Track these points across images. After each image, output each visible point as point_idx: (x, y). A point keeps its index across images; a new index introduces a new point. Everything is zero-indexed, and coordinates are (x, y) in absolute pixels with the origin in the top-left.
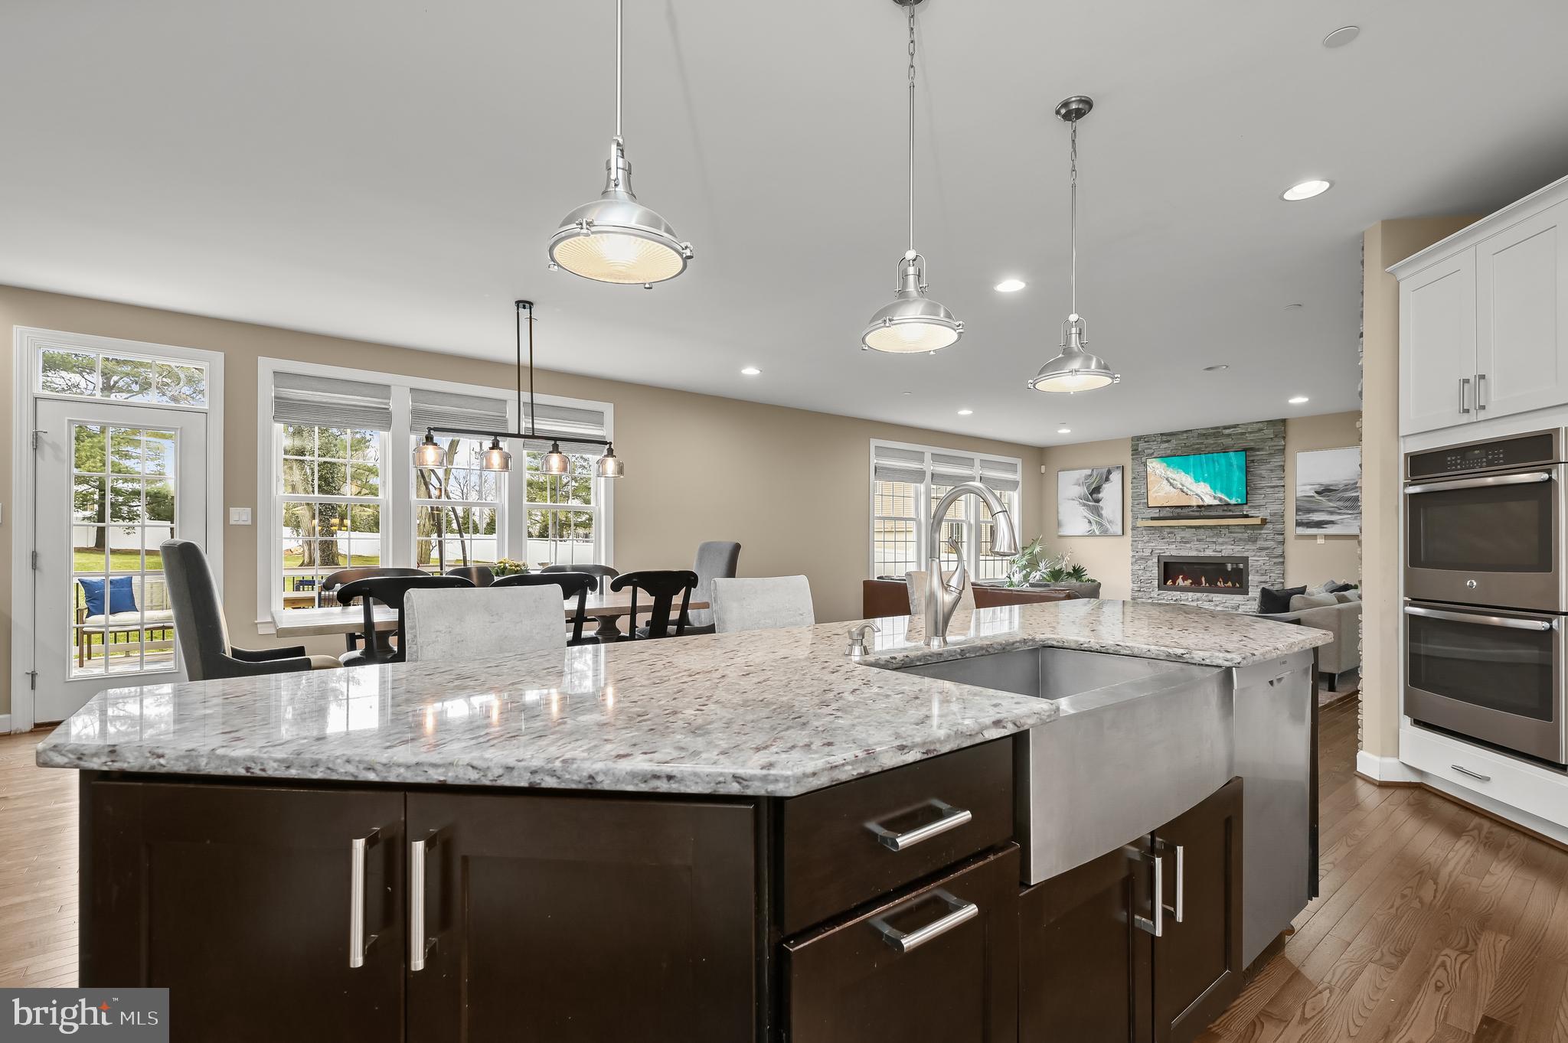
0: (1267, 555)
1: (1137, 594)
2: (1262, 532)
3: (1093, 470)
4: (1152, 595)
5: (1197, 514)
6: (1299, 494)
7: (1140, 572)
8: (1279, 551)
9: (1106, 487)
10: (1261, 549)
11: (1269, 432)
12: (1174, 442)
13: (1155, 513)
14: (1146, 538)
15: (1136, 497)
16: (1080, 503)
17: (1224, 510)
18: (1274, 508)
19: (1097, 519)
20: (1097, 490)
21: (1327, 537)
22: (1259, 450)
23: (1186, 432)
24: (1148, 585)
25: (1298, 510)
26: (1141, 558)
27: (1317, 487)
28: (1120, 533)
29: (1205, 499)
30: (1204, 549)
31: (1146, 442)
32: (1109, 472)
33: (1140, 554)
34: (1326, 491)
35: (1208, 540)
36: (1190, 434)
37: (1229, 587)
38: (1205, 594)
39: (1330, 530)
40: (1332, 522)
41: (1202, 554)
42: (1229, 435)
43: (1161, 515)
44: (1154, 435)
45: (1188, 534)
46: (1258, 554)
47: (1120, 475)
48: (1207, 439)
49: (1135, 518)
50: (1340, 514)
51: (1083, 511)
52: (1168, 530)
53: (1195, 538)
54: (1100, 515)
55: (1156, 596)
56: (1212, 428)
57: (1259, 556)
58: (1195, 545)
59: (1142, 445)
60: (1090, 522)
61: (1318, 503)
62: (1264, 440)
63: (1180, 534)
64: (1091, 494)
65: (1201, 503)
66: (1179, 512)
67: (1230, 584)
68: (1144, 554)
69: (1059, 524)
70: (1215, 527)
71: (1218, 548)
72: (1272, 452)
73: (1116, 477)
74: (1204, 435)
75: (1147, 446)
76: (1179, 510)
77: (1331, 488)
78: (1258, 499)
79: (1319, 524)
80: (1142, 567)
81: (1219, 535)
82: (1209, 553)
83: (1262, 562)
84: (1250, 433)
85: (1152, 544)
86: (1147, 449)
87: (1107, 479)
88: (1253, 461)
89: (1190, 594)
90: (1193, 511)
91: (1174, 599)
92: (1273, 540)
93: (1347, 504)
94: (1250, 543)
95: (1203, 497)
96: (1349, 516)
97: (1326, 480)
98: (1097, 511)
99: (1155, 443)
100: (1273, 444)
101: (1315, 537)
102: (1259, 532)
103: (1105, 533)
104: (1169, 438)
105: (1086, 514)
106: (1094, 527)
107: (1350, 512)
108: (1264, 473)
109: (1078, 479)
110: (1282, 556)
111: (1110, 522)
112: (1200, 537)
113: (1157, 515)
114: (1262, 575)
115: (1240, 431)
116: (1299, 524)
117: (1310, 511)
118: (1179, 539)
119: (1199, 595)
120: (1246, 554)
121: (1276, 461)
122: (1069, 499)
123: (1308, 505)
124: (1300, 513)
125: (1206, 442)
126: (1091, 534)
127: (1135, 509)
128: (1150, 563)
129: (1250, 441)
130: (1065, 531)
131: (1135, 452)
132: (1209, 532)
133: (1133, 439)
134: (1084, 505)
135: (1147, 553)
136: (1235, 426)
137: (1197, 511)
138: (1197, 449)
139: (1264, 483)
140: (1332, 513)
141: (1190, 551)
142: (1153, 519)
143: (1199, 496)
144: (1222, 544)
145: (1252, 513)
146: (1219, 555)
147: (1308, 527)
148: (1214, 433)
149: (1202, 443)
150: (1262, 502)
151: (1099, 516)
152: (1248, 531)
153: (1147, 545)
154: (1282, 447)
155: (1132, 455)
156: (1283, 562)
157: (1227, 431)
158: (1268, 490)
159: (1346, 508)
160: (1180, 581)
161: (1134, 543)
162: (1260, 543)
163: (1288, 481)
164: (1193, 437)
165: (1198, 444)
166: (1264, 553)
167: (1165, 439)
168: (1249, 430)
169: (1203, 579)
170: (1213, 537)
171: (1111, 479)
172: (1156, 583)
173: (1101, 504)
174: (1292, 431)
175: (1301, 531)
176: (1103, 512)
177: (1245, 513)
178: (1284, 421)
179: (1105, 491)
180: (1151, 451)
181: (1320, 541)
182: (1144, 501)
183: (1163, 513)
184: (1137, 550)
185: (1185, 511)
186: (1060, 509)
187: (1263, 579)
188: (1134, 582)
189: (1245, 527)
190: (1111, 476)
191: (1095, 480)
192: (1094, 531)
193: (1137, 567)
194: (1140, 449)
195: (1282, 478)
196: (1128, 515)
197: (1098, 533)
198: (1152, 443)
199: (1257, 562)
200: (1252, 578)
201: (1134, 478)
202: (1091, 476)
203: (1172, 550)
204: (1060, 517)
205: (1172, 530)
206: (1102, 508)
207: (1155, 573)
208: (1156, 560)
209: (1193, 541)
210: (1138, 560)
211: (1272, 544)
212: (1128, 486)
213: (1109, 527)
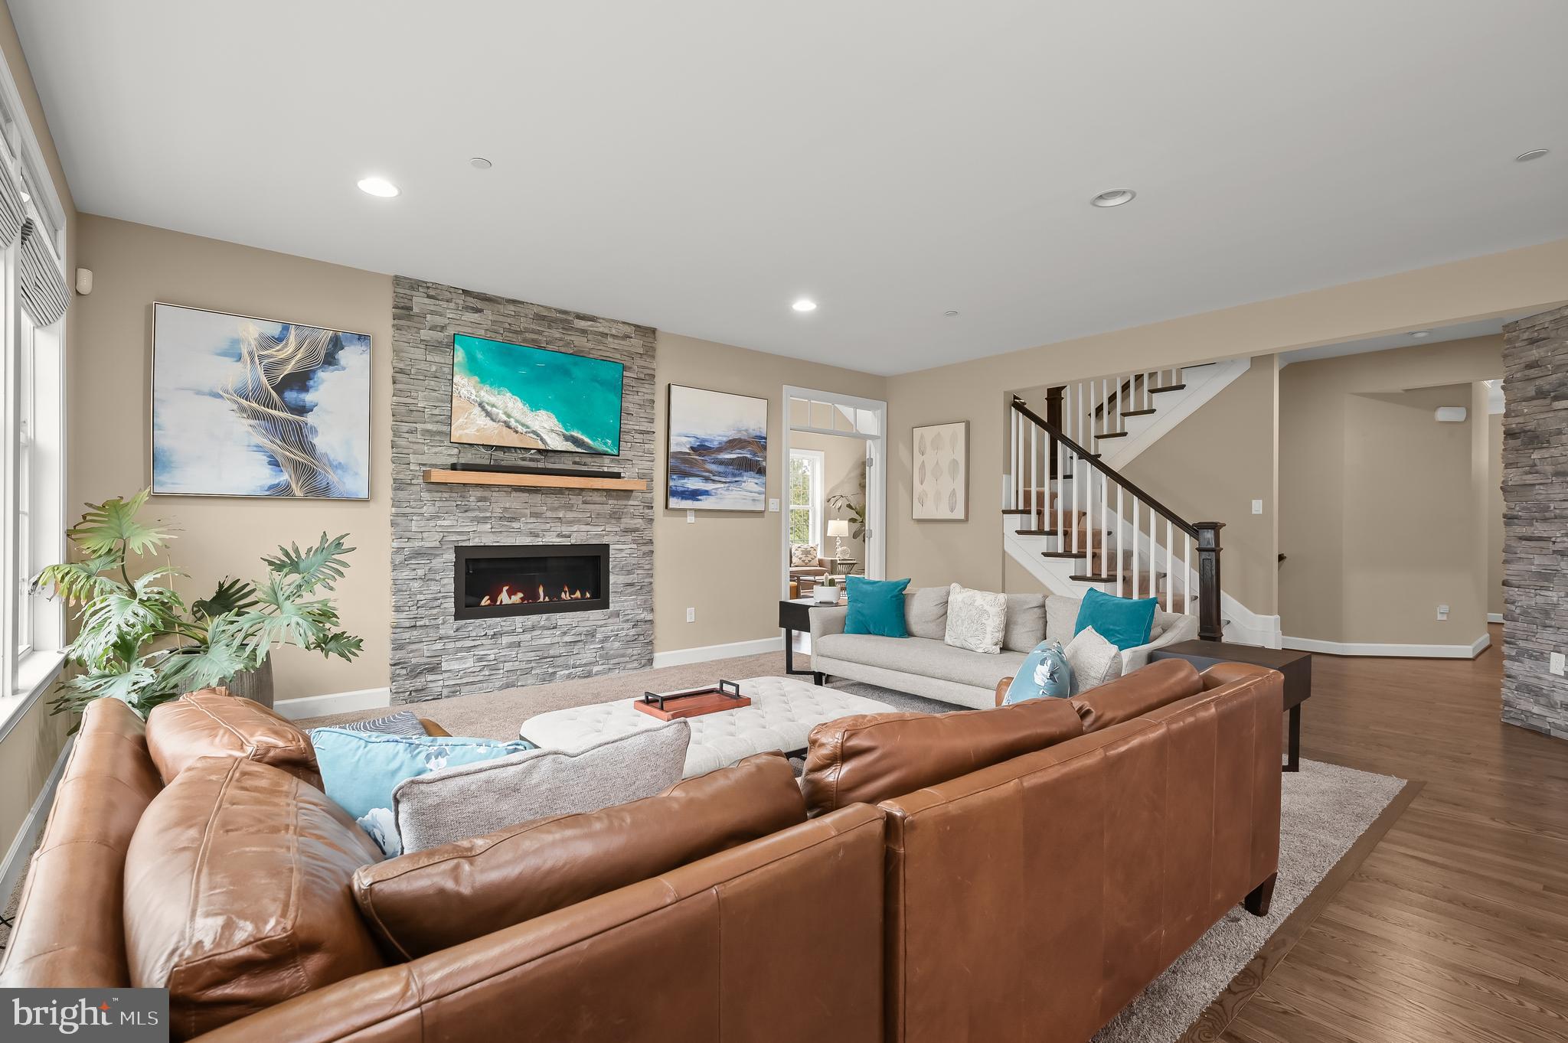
0: (634, 541)
1: (406, 635)
2: (631, 502)
3: (286, 328)
4: (442, 632)
5: (532, 465)
6: (673, 449)
7: (416, 585)
8: (645, 535)
9: (326, 378)
10: (627, 531)
11: (637, 344)
13: (450, 455)
14: (428, 508)
15: (403, 414)
16: (243, 409)
17: (575, 463)
18: (641, 465)
19: (299, 457)
20: (301, 380)
21: (698, 512)
22: (625, 368)
23: (514, 302)
24: (435, 611)
25: (670, 472)
26: (418, 554)
27: (692, 441)
28: (363, 493)
29: (549, 441)
30: (543, 531)
31: (429, 297)
32: (336, 344)
33: (417, 544)
34: (701, 449)
35: (549, 514)
36: (519, 309)
37: (577, 599)
38: (545, 616)
39: (705, 503)
40: (706, 493)
41: (539, 542)
42: (584, 332)
44: (448, 288)
45: (516, 501)
46: (622, 539)
47: (366, 357)
48: (550, 327)
49: (400, 459)
50: (714, 481)
52: (479, 493)
53: (528, 511)
54: (307, 448)
55: (451, 633)
56: (556, 310)
57: (624, 543)
58: (527, 524)
59: (419, 302)
60: (274, 463)
61: (696, 463)
62: (631, 356)
64: (280, 389)
65: (542, 446)
67: (578, 594)
68: (423, 544)
69: (155, 461)
71: (565, 529)
72: (642, 376)
73: (352, 357)
74: (543, 318)
75: (432, 308)
76: (500, 454)
77: (706, 444)
78: (626, 449)
79: (694, 495)
80: (420, 572)
81: (569, 507)
82: (551, 539)
83: (628, 551)
84: (613, 336)
85: (446, 523)
86: (432, 313)
87: (330, 360)
89: (519, 619)
90: (523, 459)
91: (490, 632)
92: (640, 515)
93: (721, 469)
94: (613, 521)
95: (545, 437)
96: (722, 485)
97: (702, 434)
98: (297, 436)
99: (451, 305)
100: (643, 363)
101: (685, 513)
102: (625, 502)
103: (320, 490)
104: (479, 304)
105: (263, 441)
106: (287, 475)
107: (723, 480)
108: (632, 408)
109: (234, 342)
110: (651, 542)
111: (339, 466)
112: (535, 509)
113: (454, 460)
114: (629, 573)
115: (601, 328)
116: (670, 492)
117: (685, 475)
118: (497, 510)
119: (534, 618)
120: (605, 541)
121: (645, 389)
122: (199, 393)
123: (682, 466)
124: (675, 477)
125: (548, 332)
126: (280, 493)
127: (402, 442)
128: (437, 563)
129: (613, 349)
130: (177, 481)
131: (403, 312)
132: (551, 500)
133: (398, 280)
134: (255, 415)
135: (432, 540)
136: (593, 318)
137: (531, 460)
138: (533, 340)
139: (632, 424)
140: (707, 479)
141: (519, 536)
142: (454, 467)
143: (538, 435)
144: (571, 523)
145: (621, 469)
146: (566, 541)
147: (683, 498)
148: (563, 321)
149: (540, 333)
150: (631, 454)
151: (304, 450)
152: (610, 502)
153: (432, 523)
154: (653, 371)
155: (396, 317)
156: (652, 552)
157: (582, 324)
158: (637, 436)
159: (719, 474)
161: (400, 520)
162: (627, 522)
163: (660, 426)
164: (526, 316)
165: (533, 332)
166: (629, 538)
167: (472, 302)
168: (614, 332)
169: (541, 590)
170: (555, 507)
171: (343, 362)
172: (450, 605)
173: (310, 419)
174: (662, 349)
175: (674, 503)
176: (319, 442)
177: (606, 469)
178: (653, 331)
179: (322, 388)
180: (439, 321)
181: (691, 518)
182: (429, 427)
183: (468, 458)
184: (409, 534)
185: (510, 459)
186: (165, 416)
187: (629, 579)
188: (398, 609)
189: (608, 492)
190: (342, 356)
191: (291, 355)
192: (288, 486)
193: (405, 574)
194: (416, 310)
195: (652, 421)
196: (386, 454)
197: (298, 493)
198: (444, 304)
199: (620, 553)
200: (615, 580)
201: (401, 371)
202: (280, 340)
203: (485, 535)
204: (163, 441)
205: (487, 494)
206: (314, 431)
207: (448, 583)
208: (451, 556)
209: (525, 516)
210: (408, 557)
211: (639, 522)
212: (386, 388)
213: (333, 477)
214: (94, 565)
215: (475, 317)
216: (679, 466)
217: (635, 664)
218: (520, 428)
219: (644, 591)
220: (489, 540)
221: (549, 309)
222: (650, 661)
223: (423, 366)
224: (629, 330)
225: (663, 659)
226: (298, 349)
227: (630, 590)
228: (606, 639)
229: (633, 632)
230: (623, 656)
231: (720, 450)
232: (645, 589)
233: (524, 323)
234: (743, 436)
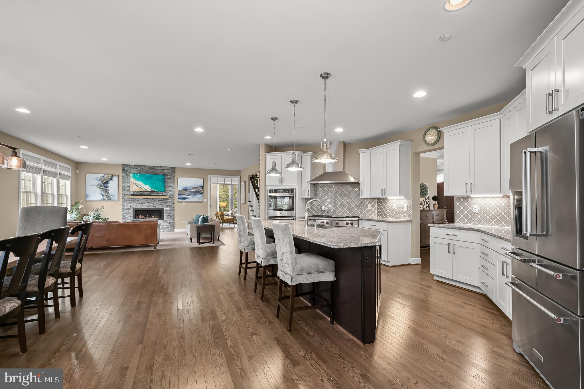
0: (169, 207)
2: (169, 200)
3: (104, 175)
5: (148, 194)
6: (179, 190)
7: (126, 214)
8: (173, 206)
9: (111, 182)
10: (168, 206)
11: (170, 170)
12: (139, 169)
13: (132, 193)
14: (128, 202)
15: (124, 187)
16: (98, 188)
17: (153, 193)
18: (171, 193)
19: (106, 194)
20: (107, 183)
21: (185, 202)
22: (167, 175)
23: (144, 166)
24: (129, 219)
25: (178, 194)
26: (126, 209)
27: (183, 188)
28: (117, 200)
30: (150, 205)
31: (128, 167)
32: (112, 176)
34: (185, 189)
35: (151, 203)
36: (145, 167)
37: (156, 217)
39: (186, 200)
40: (187, 198)
41: (149, 207)
42: (158, 169)
43: (134, 194)
44: (132, 165)
45: (144, 201)
47: (117, 178)
48: (151, 169)
49: (123, 194)
50: (189, 196)
51: (98, 190)
52: (137, 199)
54: (107, 192)
56: (153, 166)
57: (167, 208)
58: (146, 204)
59: (126, 168)
60: (103, 195)
61: (184, 192)
62: (169, 173)
63: (141, 201)
64: (104, 184)
66: (141, 193)
68: (127, 208)
69: (86, 196)
70: (154, 198)
71: (155, 205)
72: (171, 176)
73: (115, 178)
74: (150, 168)
75: (129, 169)
76: (141, 192)
77: (187, 188)
78: (167, 190)
79: (184, 198)
80: (126, 212)
81: (155, 201)
82: (151, 207)
83: (169, 209)
84: (165, 170)
85: (131, 204)
87: (111, 179)
88: (166, 179)
90: (146, 193)
92: (171, 203)
93: (191, 193)
94: (165, 204)
96: (191, 197)
97: (185, 186)
98: (106, 191)
99: (132, 168)
100: (172, 174)
101: (182, 202)
102: (167, 200)
103: (110, 200)
105: (101, 192)
106: (105, 197)
107: (191, 195)
108: (169, 182)
109: (97, 178)
110: (174, 208)
111: (112, 196)
112: (148, 202)
114: (168, 213)
115: (162, 168)
116: (178, 198)
117: (181, 195)
118: (141, 202)
120: (163, 207)
121: (172, 179)
122: (92, 186)
123: (181, 193)
125: (151, 170)
126: (104, 200)
127: (123, 191)
128: (129, 211)
129: (165, 172)
130: (89, 199)
131: (124, 170)
133: (123, 165)
134: (100, 188)
135: (128, 207)
136: (160, 167)
137: (147, 193)
139: (169, 186)
140: (187, 195)
141: (145, 206)
142: (132, 195)
144: (156, 204)
145: (165, 194)
146: (155, 207)
147: (181, 199)
148: (154, 168)
149: (149, 171)
150: (168, 191)
153: (128, 204)
154: (174, 175)
155: (123, 171)
156: (174, 209)
157: (158, 168)
158: (170, 188)
160: (140, 216)
161: (123, 204)
162: (168, 204)
163: (176, 186)
166: (168, 207)
167: (136, 167)
169: (148, 215)
170: (152, 202)
171: (113, 179)
172: (131, 218)
173: (108, 188)
174: (176, 171)
175: (179, 200)
176: (110, 192)
177: (163, 195)
178: (174, 168)
179: (110, 183)
180: (130, 171)
181: (184, 203)
182: (128, 188)
183: (135, 193)
184: (124, 206)
185: (143, 193)
186: (87, 189)
187: (168, 215)
188: (123, 218)
189: (164, 199)
190: (113, 178)
191: (105, 179)
192: (105, 199)
193: (124, 212)
194: (126, 170)
195: (174, 185)
196: (121, 193)
197: (106, 200)
198: (131, 168)
199: (167, 209)
200: (165, 215)
201: (123, 180)
202: (104, 177)
203: (138, 206)
204: (87, 193)
205: (139, 199)
206: (109, 190)
207: (132, 214)
208: (132, 210)
209: (146, 203)
210: (123, 210)
211: (171, 204)
212: (121, 182)
213: (112, 197)
214: (74, 210)
215: (136, 169)
216: (180, 194)
217: (170, 231)
218: (143, 188)
219: (172, 217)
220: (139, 207)
221: (151, 166)
222: (174, 230)
223: (127, 178)
224: (168, 168)
225: (176, 230)
226: (106, 178)
227: (169, 217)
228: (163, 225)
229: (169, 224)
230: (167, 229)
231: (190, 189)
232: (173, 217)
233: (146, 169)
234: (196, 186)
